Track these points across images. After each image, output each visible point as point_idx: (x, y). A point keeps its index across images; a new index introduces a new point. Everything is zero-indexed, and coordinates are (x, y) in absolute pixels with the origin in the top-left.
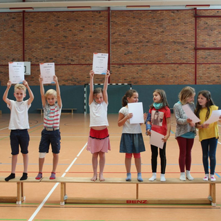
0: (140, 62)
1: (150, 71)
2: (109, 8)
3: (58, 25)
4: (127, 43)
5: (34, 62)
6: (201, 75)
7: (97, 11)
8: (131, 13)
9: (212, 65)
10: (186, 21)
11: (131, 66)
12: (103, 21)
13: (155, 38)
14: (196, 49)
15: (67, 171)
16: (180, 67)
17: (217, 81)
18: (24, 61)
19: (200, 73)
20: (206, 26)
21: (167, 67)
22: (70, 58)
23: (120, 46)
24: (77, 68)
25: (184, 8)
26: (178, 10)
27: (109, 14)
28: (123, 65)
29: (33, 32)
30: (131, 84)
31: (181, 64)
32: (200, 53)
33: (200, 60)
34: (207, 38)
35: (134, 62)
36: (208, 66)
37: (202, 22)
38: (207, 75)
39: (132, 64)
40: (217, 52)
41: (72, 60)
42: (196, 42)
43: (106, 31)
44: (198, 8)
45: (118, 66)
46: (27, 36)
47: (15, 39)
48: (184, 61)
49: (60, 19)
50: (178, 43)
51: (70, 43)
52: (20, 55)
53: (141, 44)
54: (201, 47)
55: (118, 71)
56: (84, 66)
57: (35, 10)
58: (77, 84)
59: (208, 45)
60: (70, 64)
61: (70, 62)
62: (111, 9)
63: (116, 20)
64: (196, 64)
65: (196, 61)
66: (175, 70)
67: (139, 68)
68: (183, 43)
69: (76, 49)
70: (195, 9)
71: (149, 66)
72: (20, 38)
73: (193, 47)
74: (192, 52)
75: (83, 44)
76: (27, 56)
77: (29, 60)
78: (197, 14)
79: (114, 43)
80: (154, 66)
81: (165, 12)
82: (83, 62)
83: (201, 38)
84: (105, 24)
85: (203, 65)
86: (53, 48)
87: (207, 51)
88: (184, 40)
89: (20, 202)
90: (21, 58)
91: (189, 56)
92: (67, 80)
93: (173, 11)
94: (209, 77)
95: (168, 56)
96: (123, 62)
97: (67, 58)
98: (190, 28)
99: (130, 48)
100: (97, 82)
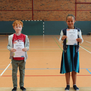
0: (48, 9)
1: (53, 14)
6: (78, 16)
9: (84, 11)
11: (44, 11)
14: (76, 3)
16: (68, 12)
17: (86, 19)
21: (61, 12)
22: (13, 7)
23: (38, 1)
24: (17, 12)
28: (40, 11)
30: (43, 21)
31: (68, 11)
32: (78, 5)
33: (78, 9)
35: (45, 9)
36: (82, 12)
38: (81, 16)
39: (44, 10)
40: (86, 5)
41: (14, 8)
45: (37, 12)
48: (70, 9)
54: (79, 2)
55: (37, 14)
56: (20, 11)
59: (82, 1)
60: (13, 10)
61: (13, 9)
64: (76, 11)
65: (76, 9)
66: (65, 14)
67: (48, 12)
69: (16, 3)
71: (52, 11)
74: (74, 5)
80: (55, 11)
82: (20, 9)
85: (79, 11)
86: (4, 2)
87: (81, 4)
91: (73, 7)
92: (12, 19)
94: (82, 17)
95: (62, 7)
96: (40, 9)
97: (11, 7)
99: (43, 2)
100: (26, 19)
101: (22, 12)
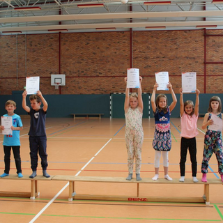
2: (131, 29)
3: (88, 43)
4: (146, 58)
5: (68, 74)
7: (121, 32)
8: (150, 33)
9: (219, 77)
10: (197, 39)
12: (126, 40)
13: (170, 54)
14: (205, 63)
15: (82, 169)
18: (60, 74)
19: (209, 83)
20: (214, 43)
22: (99, 71)
23: (140, 61)
24: (104, 79)
25: (195, 28)
26: (189, 30)
27: (131, 34)
29: (68, 50)
30: (149, 94)
32: (209, 66)
33: (209, 73)
34: (215, 53)
36: (215, 78)
37: (210, 40)
38: (215, 85)
41: (100, 73)
42: (205, 57)
43: (128, 48)
44: (207, 28)
46: (62, 53)
47: (53, 56)
49: (90, 38)
50: (190, 58)
51: (98, 58)
52: (57, 69)
53: (158, 59)
54: (210, 61)
56: (110, 78)
57: (69, 31)
58: (104, 93)
59: (215, 60)
60: (98, 76)
61: (98, 74)
62: (133, 30)
63: (137, 39)
64: (205, 76)
65: (205, 73)
68: (194, 58)
69: (103, 64)
70: (205, 29)
72: (57, 54)
73: (203, 61)
74: (202, 66)
75: (109, 59)
76: (62, 70)
77: (65, 73)
78: (206, 34)
79: (135, 58)
81: (178, 32)
82: (109, 74)
83: (209, 53)
84: (127, 42)
85: (211, 77)
86: (84, 63)
87: (215, 65)
88: (195, 55)
89: (34, 198)
90: (57, 71)
91: (200, 69)
92: (96, 90)
93: (185, 31)
94: (216, 87)
97: (95, 71)
98: (200, 46)
99: (149, 63)
100: (120, 91)
101: (114, 79)
